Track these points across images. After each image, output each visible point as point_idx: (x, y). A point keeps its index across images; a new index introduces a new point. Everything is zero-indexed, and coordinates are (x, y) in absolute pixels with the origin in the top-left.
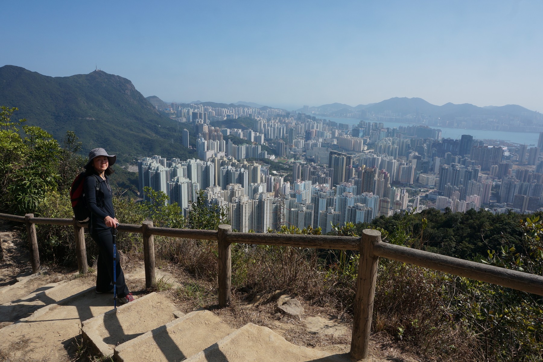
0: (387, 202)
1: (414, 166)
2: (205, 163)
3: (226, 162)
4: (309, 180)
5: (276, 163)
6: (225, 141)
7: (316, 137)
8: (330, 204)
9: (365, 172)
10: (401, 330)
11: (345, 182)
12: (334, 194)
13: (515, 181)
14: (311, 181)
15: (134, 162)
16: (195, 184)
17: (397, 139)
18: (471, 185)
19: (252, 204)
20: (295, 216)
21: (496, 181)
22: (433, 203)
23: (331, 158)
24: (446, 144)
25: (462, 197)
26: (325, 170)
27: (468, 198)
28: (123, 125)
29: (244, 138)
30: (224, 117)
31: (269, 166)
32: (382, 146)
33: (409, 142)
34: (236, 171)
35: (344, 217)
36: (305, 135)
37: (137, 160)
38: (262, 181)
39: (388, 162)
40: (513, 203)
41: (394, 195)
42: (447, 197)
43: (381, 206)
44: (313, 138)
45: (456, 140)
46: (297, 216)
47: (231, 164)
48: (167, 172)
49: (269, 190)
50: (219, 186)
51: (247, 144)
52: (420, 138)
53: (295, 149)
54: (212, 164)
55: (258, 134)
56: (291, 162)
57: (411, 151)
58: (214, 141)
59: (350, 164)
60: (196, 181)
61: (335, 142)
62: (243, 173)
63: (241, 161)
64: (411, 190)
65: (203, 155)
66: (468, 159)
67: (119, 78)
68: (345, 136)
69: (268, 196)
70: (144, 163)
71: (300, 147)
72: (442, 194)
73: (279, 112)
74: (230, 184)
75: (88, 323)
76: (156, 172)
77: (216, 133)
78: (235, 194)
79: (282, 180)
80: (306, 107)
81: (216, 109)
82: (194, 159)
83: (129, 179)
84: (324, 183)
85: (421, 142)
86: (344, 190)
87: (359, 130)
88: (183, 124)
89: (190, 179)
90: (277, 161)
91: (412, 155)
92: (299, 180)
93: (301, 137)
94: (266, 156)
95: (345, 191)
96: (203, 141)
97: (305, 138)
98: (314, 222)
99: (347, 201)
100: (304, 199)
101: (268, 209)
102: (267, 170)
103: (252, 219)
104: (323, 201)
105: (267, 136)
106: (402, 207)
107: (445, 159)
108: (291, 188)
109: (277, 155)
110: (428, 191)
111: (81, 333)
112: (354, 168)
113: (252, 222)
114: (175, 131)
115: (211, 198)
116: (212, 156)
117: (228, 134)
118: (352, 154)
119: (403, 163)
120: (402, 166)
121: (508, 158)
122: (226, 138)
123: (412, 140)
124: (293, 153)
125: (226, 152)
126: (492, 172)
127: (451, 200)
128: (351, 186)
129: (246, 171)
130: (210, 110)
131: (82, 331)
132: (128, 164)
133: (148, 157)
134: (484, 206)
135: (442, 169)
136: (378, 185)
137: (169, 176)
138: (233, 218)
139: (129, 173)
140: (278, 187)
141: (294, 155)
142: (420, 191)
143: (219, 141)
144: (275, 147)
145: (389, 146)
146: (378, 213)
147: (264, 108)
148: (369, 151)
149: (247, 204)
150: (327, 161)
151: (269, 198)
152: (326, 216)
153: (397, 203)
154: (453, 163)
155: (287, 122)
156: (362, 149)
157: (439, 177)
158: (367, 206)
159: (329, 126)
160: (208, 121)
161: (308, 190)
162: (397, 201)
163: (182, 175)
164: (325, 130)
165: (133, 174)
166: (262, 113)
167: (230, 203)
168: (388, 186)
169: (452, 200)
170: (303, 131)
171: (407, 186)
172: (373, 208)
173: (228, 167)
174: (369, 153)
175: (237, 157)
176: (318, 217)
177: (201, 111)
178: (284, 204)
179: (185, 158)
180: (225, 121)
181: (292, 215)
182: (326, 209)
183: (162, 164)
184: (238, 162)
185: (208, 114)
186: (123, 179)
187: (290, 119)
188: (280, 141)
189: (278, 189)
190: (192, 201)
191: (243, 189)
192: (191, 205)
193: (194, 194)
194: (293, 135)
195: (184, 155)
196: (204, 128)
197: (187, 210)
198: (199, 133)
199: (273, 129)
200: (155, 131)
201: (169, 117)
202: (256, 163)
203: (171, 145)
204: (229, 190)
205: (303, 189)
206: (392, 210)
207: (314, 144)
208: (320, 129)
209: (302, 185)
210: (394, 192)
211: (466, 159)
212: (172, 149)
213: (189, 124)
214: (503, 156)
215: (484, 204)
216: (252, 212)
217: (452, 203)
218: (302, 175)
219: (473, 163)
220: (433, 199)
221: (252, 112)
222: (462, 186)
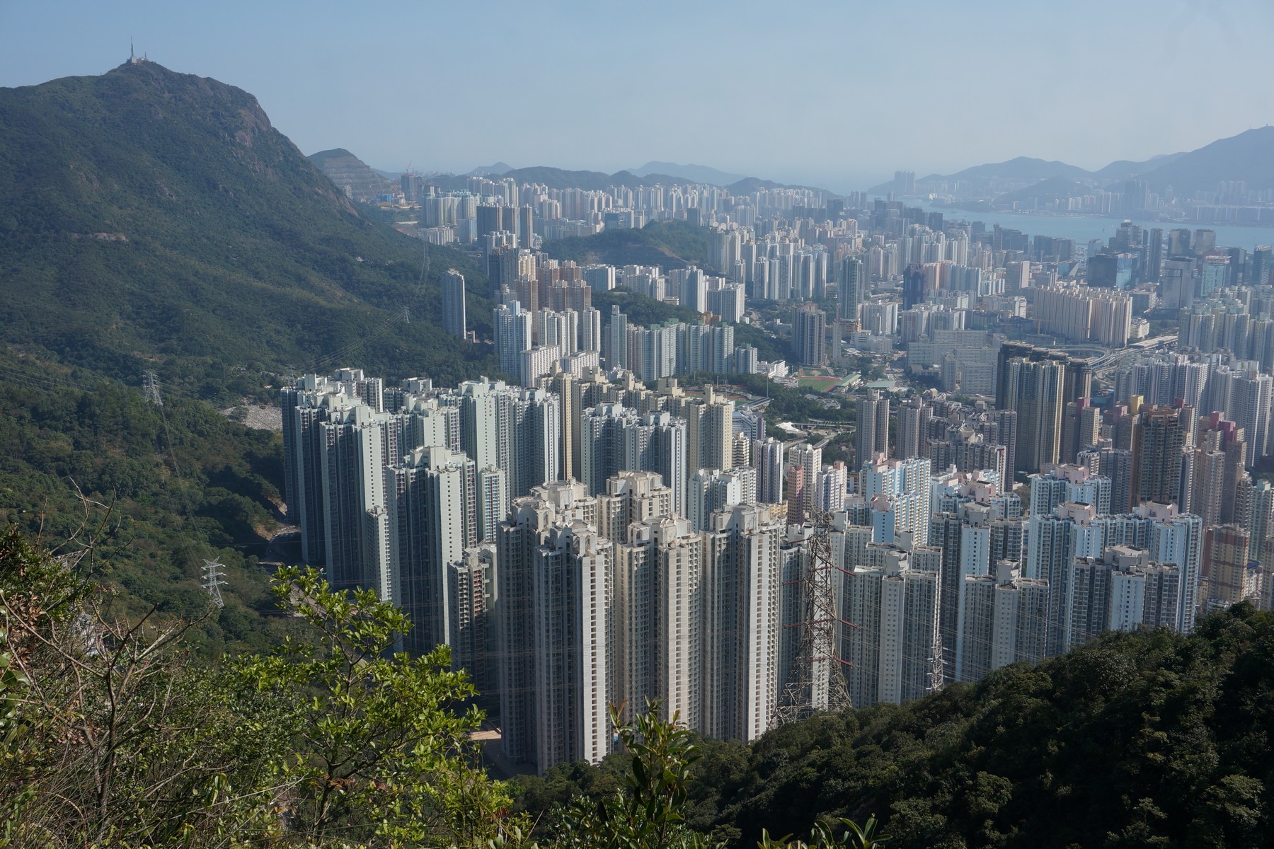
0: (1238, 542)
2: (528, 394)
3: (605, 391)
4: (921, 455)
5: (794, 390)
6: (598, 313)
7: (944, 291)
8: (1005, 548)
9: (1145, 422)
11: (1061, 461)
12: (1020, 508)
14: (929, 461)
15: (268, 392)
16: (487, 475)
17: (1270, 293)
19: (705, 549)
20: (867, 593)
23: (1003, 370)
26: (983, 417)
28: (227, 257)
29: (669, 300)
30: (597, 222)
31: (766, 404)
32: (1209, 319)
34: (641, 423)
35: (1063, 600)
36: (903, 285)
37: (277, 385)
38: (738, 461)
39: (1238, 383)
41: (1264, 514)
43: (1213, 556)
44: (932, 295)
46: (878, 595)
47: (621, 398)
48: (385, 428)
49: (765, 495)
50: (579, 480)
51: (681, 320)
53: (863, 338)
54: (551, 400)
55: (722, 283)
58: (558, 311)
59: (1080, 390)
60: (493, 461)
61: (1021, 310)
62: (669, 432)
63: (661, 387)
65: (519, 365)
67: (211, 89)
68: (1060, 285)
69: (766, 518)
70: (304, 395)
71: (884, 329)
73: (802, 200)
74: (621, 474)
76: (348, 430)
77: (565, 284)
78: (637, 511)
79: (817, 455)
80: (903, 179)
81: (564, 194)
82: (486, 379)
83: (249, 456)
84: (981, 468)
86: (1058, 494)
87: (1116, 259)
88: (446, 250)
89: (472, 454)
90: (794, 383)
92: (882, 456)
93: (886, 290)
94: (754, 367)
95: (1062, 501)
96: (519, 311)
97: (904, 295)
98: (942, 621)
99: (1072, 538)
100: (904, 529)
101: (766, 568)
102: (760, 421)
103: (705, 606)
104: (978, 536)
105: (756, 292)
108: (852, 486)
109: (794, 361)
112: (1097, 410)
113: (705, 618)
114: (416, 278)
115: (550, 526)
116: (553, 368)
117: (612, 284)
118: (1087, 355)
122: (603, 302)
124: (856, 352)
125: (602, 355)
128: (1087, 479)
129: (678, 425)
130: (544, 197)
132: (245, 400)
133: (319, 373)
136: (1199, 474)
137: (393, 445)
138: (630, 600)
139: (249, 432)
140: (800, 484)
141: (862, 359)
143: (576, 314)
144: (789, 333)
145: (1240, 322)
146: (1200, 584)
147: (746, 185)
148: (1156, 341)
149: (683, 551)
150: (991, 381)
151: (766, 525)
152: (991, 595)
155: (831, 234)
156: (1127, 335)
158: (1154, 557)
159: (995, 248)
160: (535, 239)
161: (916, 494)
163: (441, 439)
164: (980, 264)
165: (264, 436)
166: (737, 204)
168: (1238, 479)
170: (894, 270)
172: (1181, 567)
173: (609, 411)
174: (1158, 348)
175: (643, 371)
176: (957, 599)
177: (511, 202)
178: (828, 549)
179: (450, 377)
180: (600, 237)
181: (858, 593)
182: (990, 569)
183: (369, 399)
184: (647, 389)
185: (534, 212)
186: (227, 457)
187: (844, 224)
188: (807, 309)
189: (801, 491)
190: (480, 538)
191: (667, 492)
192: (474, 551)
193: (486, 513)
194: (858, 283)
195: (448, 366)
196: (522, 263)
197: (460, 570)
198: (504, 282)
199: (777, 262)
200: (341, 278)
201: (393, 226)
202: (715, 391)
203: (400, 329)
204: (617, 496)
205: (897, 492)
206: (1258, 572)
207: (937, 318)
208: (958, 262)
209: (893, 477)
210: (1264, 502)
212: (403, 345)
213: (467, 249)
216: (704, 577)
218: (892, 436)
221: (700, 200)
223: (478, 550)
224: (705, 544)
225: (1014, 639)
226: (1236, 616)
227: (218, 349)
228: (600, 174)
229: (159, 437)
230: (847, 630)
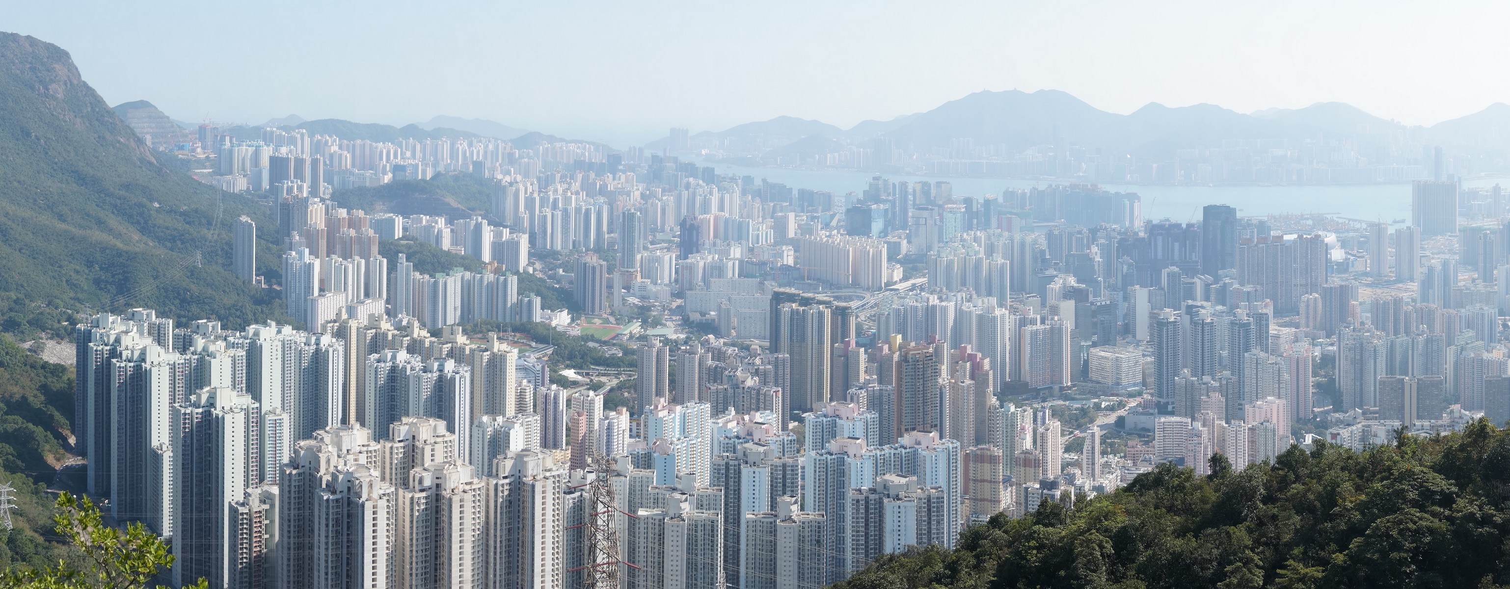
0: (993, 460)
1: (1069, 325)
2: (313, 339)
3: (390, 338)
4: (701, 399)
5: (576, 339)
6: (385, 261)
7: (718, 241)
8: (784, 485)
9: (904, 359)
11: (831, 400)
12: (797, 446)
13: (1372, 336)
14: (708, 405)
15: (65, 328)
16: (271, 416)
17: (1000, 235)
18: (1254, 365)
19: (488, 495)
20: (650, 535)
21: (1321, 344)
22: (1146, 443)
23: (776, 315)
24: (1160, 238)
25: (1233, 409)
26: (758, 361)
27: (1251, 410)
28: (36, 200)
29: (454, 250)
30: (385, 173)
31: (550, 351)
32: (952, 261)
33: (1043, 243)
34: (425, 370)
35: (841, 530)
36: (680, 236)
37: (73, 322)
38: (521, 408)
39: (980, 318)
40: (1378, 404)
41: (1012, 430)
42: (1186, 416)
43: (971, 476)
44: (707, 246)
45: (1189, 226)
46: (661, 536)
47: (405, 345)
48: (173, 367)
49: (549, 441)
50: (363, 425)
51: (467, 268)
52: (1078, 228)
53: (643, 288)
54: (336, 346)
55: (506, 234)
56: (631, 337)
57: (1051, 272)
58: (345, 259)
59: (845, 333)
60: (278, 403)
61: (789, 258)
62: (453, 379)
63: (446, 334)
64: (1068, 408)
65: (306, 311)
66: (1232, 284)
67: (30, 46)
68: (823, 234)
69: (549, 464)
70: (97, 332)
71: (662, 278)
72: (1170, 408)
73: (583, 154)
74: (405, 420)
76: (138, 368)
77: (353, 233)
78: (419, 456)
79: (599, 401)
81: (354, 146)
82: (273, 324)
84: (758, 410)
85: (1082, 239)
86: (830, 431)
87: (870, 210)
88: (239, 197)
89: (257, 395)
90: (576, 332)
91: (1056, 286)
92: (663, 401)
93: (664, 241)
94: (538, 315)
95: (834, 436)
96: (307, 258)
97: (681, 245)
98: (725, 557)
99: (846, 470)
100: (684, 471)
101: (549, 512)
102: (543, 368)
103: (487, 551)
104: (757, 475)
105: (538, 243)
106: (1045, 471)
107: (1163, 289)
108: (634, 430)
109: (576, 309)
110: (1124, 406)
112: (862, 350)
113: (487, 563)
114: (209, 223)
115: (332, 469)
116: (339, 314)
117: (398, 233)
118: (850, 299)
119: (1031, 315)
120: (1029, 328)
121: (1343, 267)
122: (390, 250)
123: (1050, 236)
124: (636, 301)
125: (388, 302)
126: (1308, 317)
127: (1198, 425)
128: (856, 414)
129: (462, 372)
130: (335, 148)
132: (43, 335)
133: (113, 311)
134: (1300, 429)
135: (1158, 325)
136: (954, 402)
137: (180, 384)
138: (411, 545)
139: (45, 366)
140: (583, 430)
141: (642, 308)
142: (1097, 407)
143: (363, 261)
144: (571, 282)
145: (978, 263)
146: (961, 504)
147: (529, 140)
148: (908, 284)
149: (466, 496)
150: (763, 326)
151: (550, 470)
152: (773, 529)
153: (1025, 460)
154: (1190, 302)
155: (610, 187)
156: (884, 280)
157: (1153, 354)
158: (922, 482)
159: (764, 200)
160: (325, 189)
161: (697, 437)
162: (1026, 452)
163: (228, 381)
164: (750, 216)
165: (58, 370)
166: (521, 157)
167: (401, 491)
168: (988, 403)
169: (1204, 425)
170: (671, 221)
171: (1052, 396)
172: (945, 488)
173: (394, 357)
174: (911, 290)
175: (427, 319)
176: (739, 537)
177: (302, 152)
178: (609, 493)
179: (239, 321)
180: (388, 187)
181: (642, 534)
182: (772, 506)
183: (160, 339)
184: (431, 336)
185: (325, 162)
187: (623, 177)
188: (588, 259)
189: (584, 436)
190: (262, 479)
191: (451, 438)
192: (256, 492)
193: (268, 455)
194: (637, 234)
195: (237, 310)
196: (311, 211)
197: (241, 510)
198: (293, 229)
199: (560, 213)
200: (138, 222)
201: (189, 173)
202: (499, 338)
203: (192, 273)
204: (400, 441)
205: (677, 436)
206: (1011, 486)
207: (712, 268)
208: (731, 213)
209: (674, 422)
210: (1011, 424)
211: (1225, 284)
212: (194, 287)
213: (259, 196)
214: (1328, 261)
215: (1299, 425)
216: (487, 523)
217: (1205, 435)
218: (672, 382)
219: (1248, 293)
220: (1144, 429)
221: (485, 153)
222: (1227, 373)
223: (259, 491)
224: (488, 490)
225: (796, 571)
226: (994, 527)
227: (22, 286)
228: (389, 127)
230: (632, 572)
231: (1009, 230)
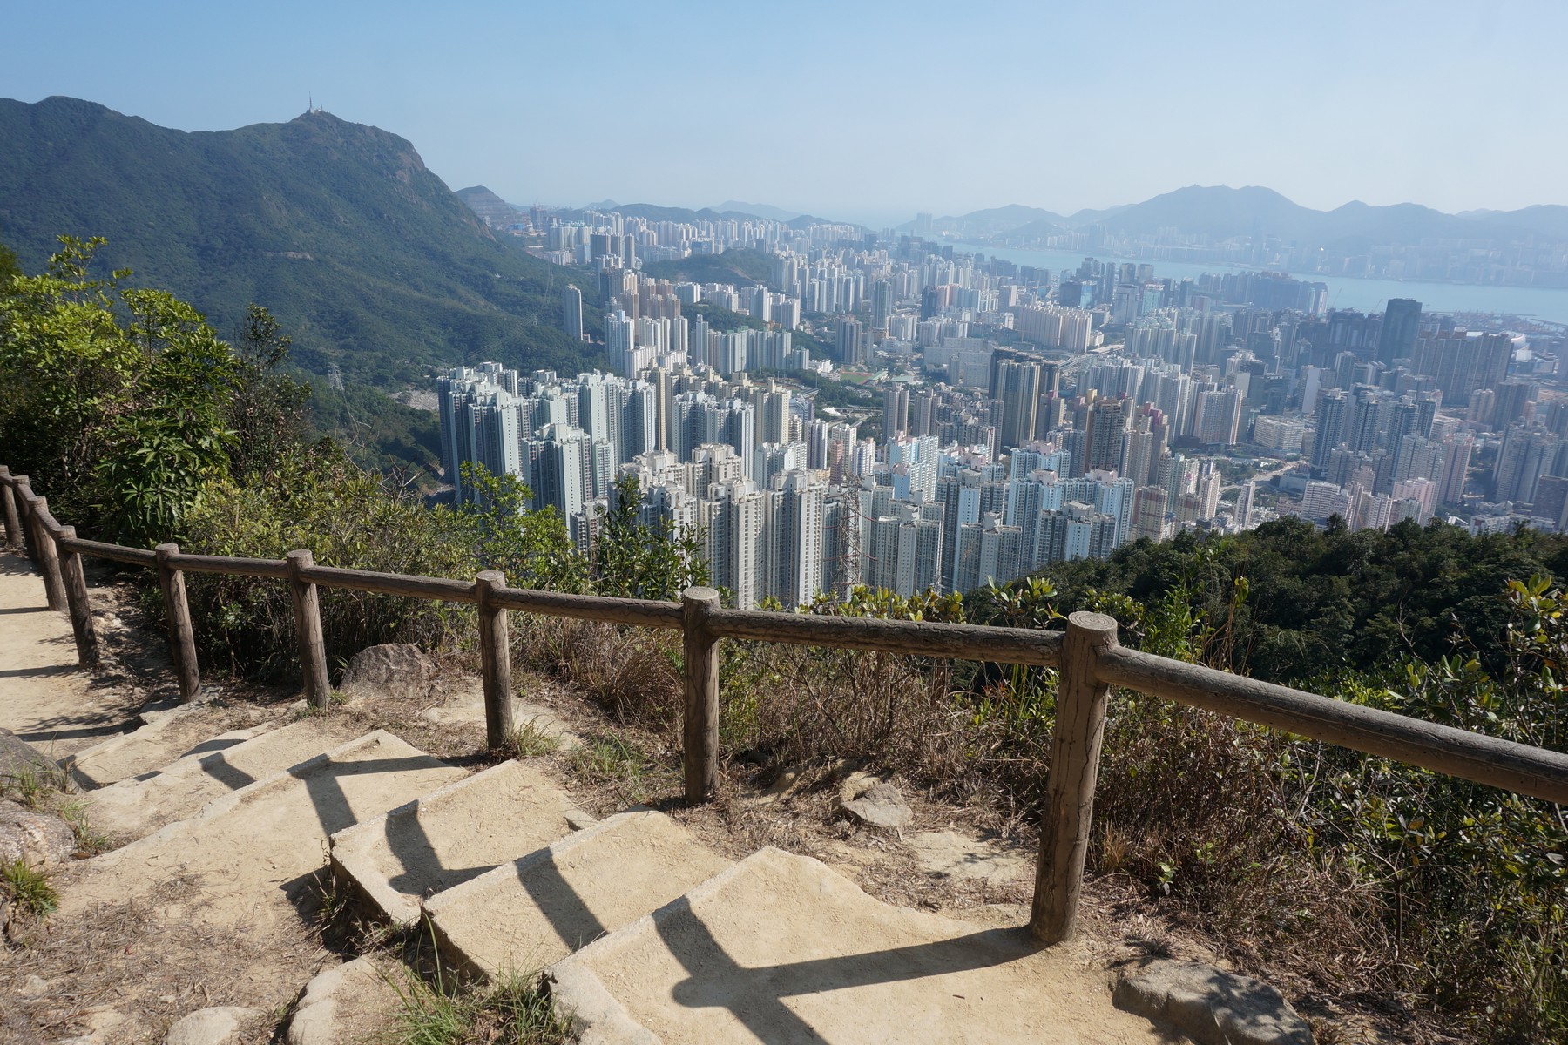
0: (1159, 499)
1: (1242, 394)
2: (631, 383)
3: (691, 382)
4: (931, 433)
5: (836, 383)
6: (686, 320)
7: (952, 307)
8: (991, 503)
9: (1097, 410)
10: (1166, 868)
11: (1035, 439)
12: (1003, 474)
13: (1543, 436)
14: (937, 438)
15: (427, 380)
16: (600, 446)
17: (1192, 313)
18: (1411, 448)
19: (766, 504)
20: (888, 537)
21: (1485, 437)
22: (1295, 501)
23: (995, 369)
24: (1340, 325)
25: (1382, 484)
26: (978, 405)
27: (1399, 486)
28: (392, 273)
29: (741, 311)
30: (685, 249)
31: (816, 393)
32: (1147, 332)
33: (1230, 322)
34: (719, 407)
35: (1032, 542)
36: (921, 302)
37: (434, 375)
38: (793, 437)
39: (1165, 380)
40: (1533, 501)
41: (1179, 477)
42: (1336, 483)
43: (1141, 509)
44: (943, 311)
45: (1371, 316)
46: (896, 539)
47: (703, 387)
48: (519, 409)
49: (814, 462)
50: (671, 450)
51: (751, 327)
52: (1263, 311)
53: (890, 343)
54: (649, 388)
55: (782, 298)
56: (880, 382)
57: (1233, 347)
58: (654, 319)
59: (1050, 386)
60: (605, 436)
61: (1009, 323)
62: (740, 414)
63: (734, 379)
64: (1230, 463)
65: (624, 361)
66: (1403, 372)
67: (376, 136)
68: (1039, 304)
69: (813, 480)
70: (455, 383)
71: (906, 336)
72: (1322, 474)
73: (845, 234)
74: (703, 446)
75: (347, 838)
77: (660, 298)
78: (715, 474)
79: (853, 432)
80: (923, 219)
81: (659, 226)
82: (599, 372)
83: (414, 431)
84: (976, 443)
85: (1266, 320)
86: (1031, 463)
87: (1081, 285)
88: (566, 269)
89: (588, 430)
90: (837, 377)
91: (1236, 359)
92: (902, 434)
93: (908, 306)
94: (807, 364)
95: (1034, 468)
96: (624, 319)
97: (921, 310)
98: (943, 556)
99: (1040, 496)
100: (916, 489)
101: (812, 517)
102: (810, 406)
103: (766, 546)
104: (972, 494)
105: (808, 307)
106: (1203, 513)
107: (1335, 370)
108: (879, 456)
109: (837, 359)
110: (1281, 468)
111: (328, 863)
112: (1063, 400)
113: (766, 555)
114: (543, 291)
115: (648, 485)
116: (651, 364)
117: (697, 298)
118: (1057, 358)
119: (1210, 383)
120: (1206, 393)
121: (1527, 367)
122: (690, 312)
123: (1237, 316)
124: (885, 354)
125: (689, 353)
126: (1476, 411)
127: (1347, 493)
128: (1053, 452)
129: (747, 409)
130: (644, 228)
131: (331, 856)
132: (409, 387)
133: (467, 366)
134: (1445, 511)
135: (1325, 402)
136: (1134, 449)
137: (526, 423)
139: (413, 412)
140: (840, 454)
141: (889, 359)
142: (1257, 465)
143: (669, 321)
144: (833, 338)
145: (1170, 334)
146: (1130, 531)
147: (802, 222)
148: (1108, 348)
149: (750, 504)
150: (985, 378)
151: (814, 485)
152: (980, 537)
153: (1187, 502)
154: (1359, 385)
155: (867, 262)
156: (1087, 344)
157: (1315, 426)
158: (1098, 509)
159: (992, 274)
160: (636, 261)
161: (926, 463)
162: (1189, 496)
163: (565, 419)
164: (979, 287)
165: (424, 415)
166: (795, 236)
168: (1162, 452)
169: (1352, 494)
170: (915, 290)
171: (1218, 451)
172: (1117, 517)
173: (694, 397)
174: (1109, 354)
175: (721, 370)
176: (954, 541)
177: (617, 231)
178: (858, 503)
179: (571, 370)
180: (688, 260)
181: (881, 537)
182: (980, 519)
183: (507, 386)
184: (724, 380)
185: (636, 239)
186: (396, 431)
187: (877, 253)
188: (847, 320)
189: (841, 460)
190: (595, 495)
191: (739, 460)
192: (591, 505)
193: (599, 476)
194: (887, 300)
195: (568, 362)
196: (626, 280)
197: (579, 519)
198: (612, 295)
199: (825, 283)
200: (483, 291)
201: (524, 249)
202: (776, 382)
203: (531, 331)
204: (700, 463)
205: (913, 461)
206: (1172, 521)
207: (946, 328)
208: (964, 284)
209: (910, 449)
210: (1180, 469)
211: (1397, 372)
212: (533, 344)
213: (583, 269)
214: (1511, 360)
215: (1446, 504)
216: (766, 524)
217: (1350, 502)
218: (910, 418)
219: (1419, 382)
220: (1295, 490)
221: (766, 232)
222: (1382, 451)
223: (593, 503)
224: (767, 499)
227: (387, 346)
228: (687, 210)
229: (342, 415)
230: (873, 563)
231: (1201, 309)
